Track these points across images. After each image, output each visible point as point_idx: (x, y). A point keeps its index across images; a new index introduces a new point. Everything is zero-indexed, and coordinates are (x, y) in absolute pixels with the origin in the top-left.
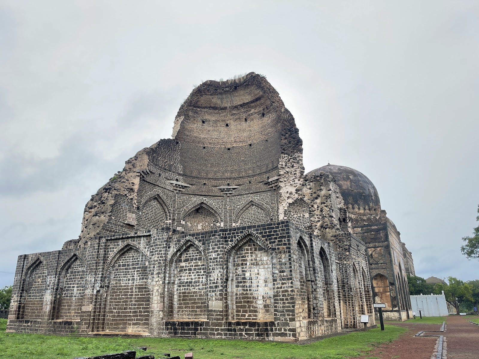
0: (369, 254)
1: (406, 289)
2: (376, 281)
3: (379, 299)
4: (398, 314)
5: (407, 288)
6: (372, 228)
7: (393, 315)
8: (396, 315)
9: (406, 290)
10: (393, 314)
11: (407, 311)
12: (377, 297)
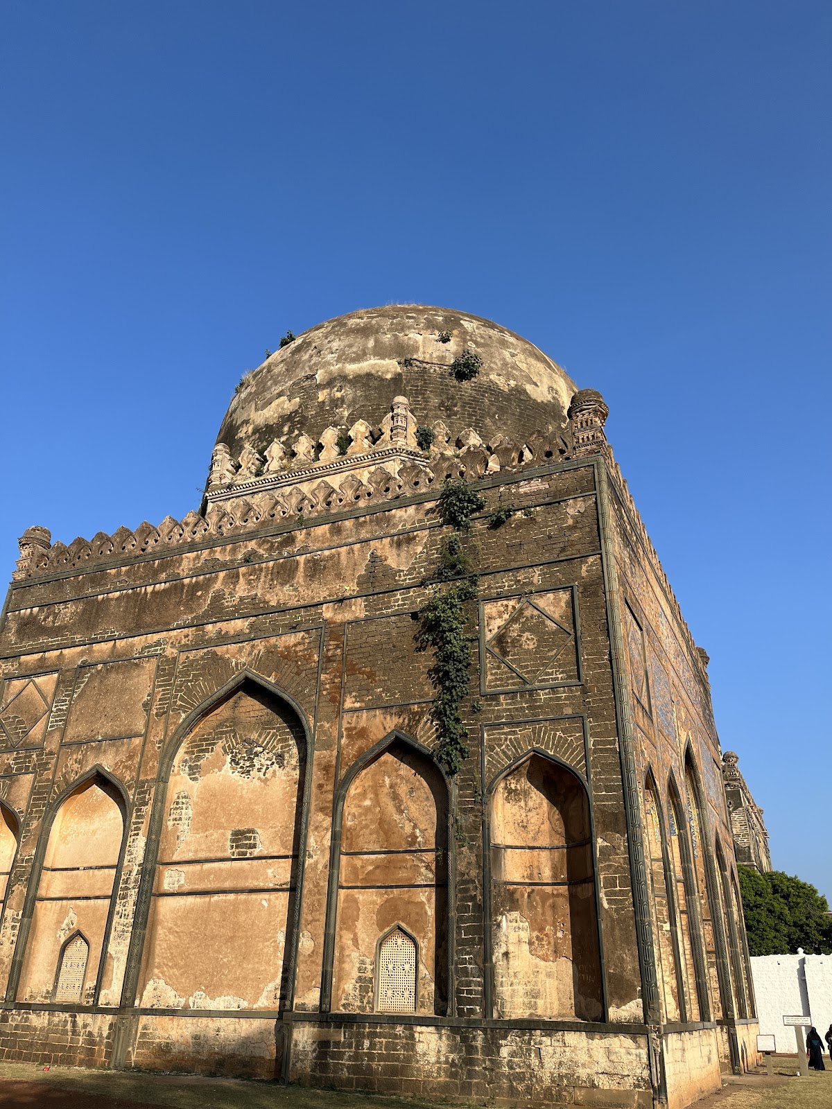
0: (489, 636)
1: (728, 904)
2: (515, 809)
3: (525, 935)
4: (644, 1052)
5: (734, 902)
6: (522, 490)
7: (604, 1064)
8: (626, 1059)
9: (729, 915)
10: (608, 1052)
11: (727, 1023)
12: (515, 914)
